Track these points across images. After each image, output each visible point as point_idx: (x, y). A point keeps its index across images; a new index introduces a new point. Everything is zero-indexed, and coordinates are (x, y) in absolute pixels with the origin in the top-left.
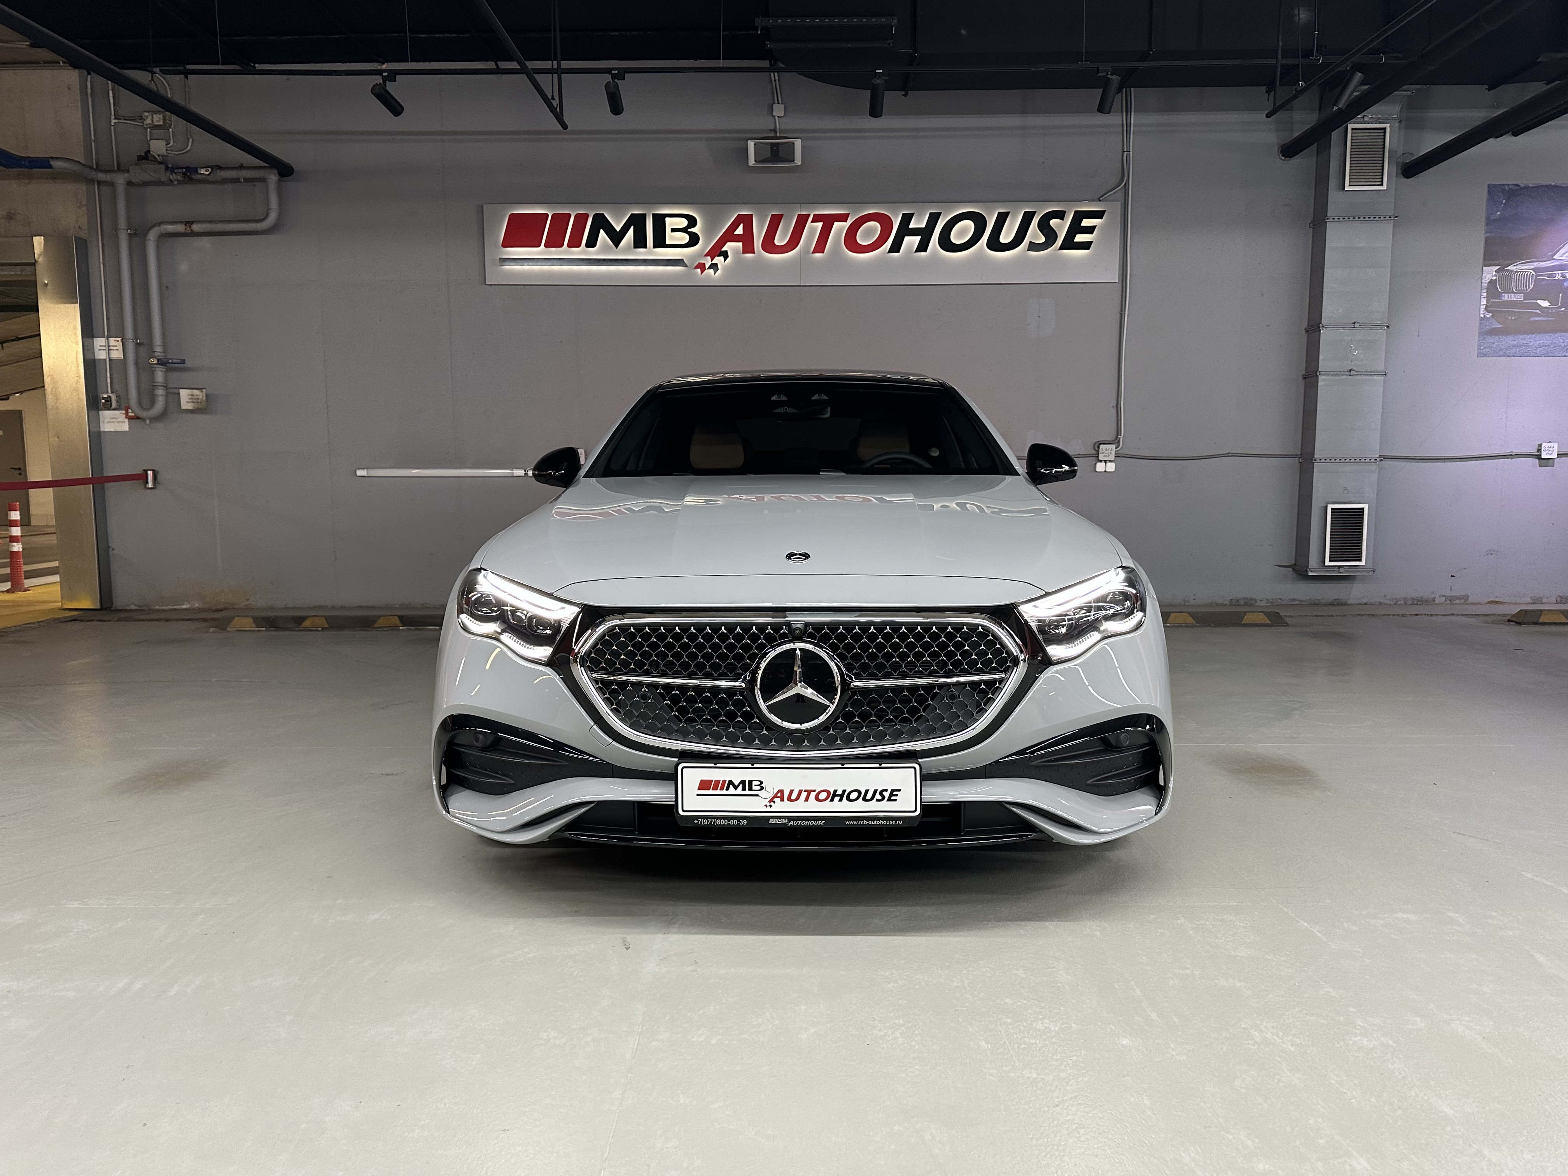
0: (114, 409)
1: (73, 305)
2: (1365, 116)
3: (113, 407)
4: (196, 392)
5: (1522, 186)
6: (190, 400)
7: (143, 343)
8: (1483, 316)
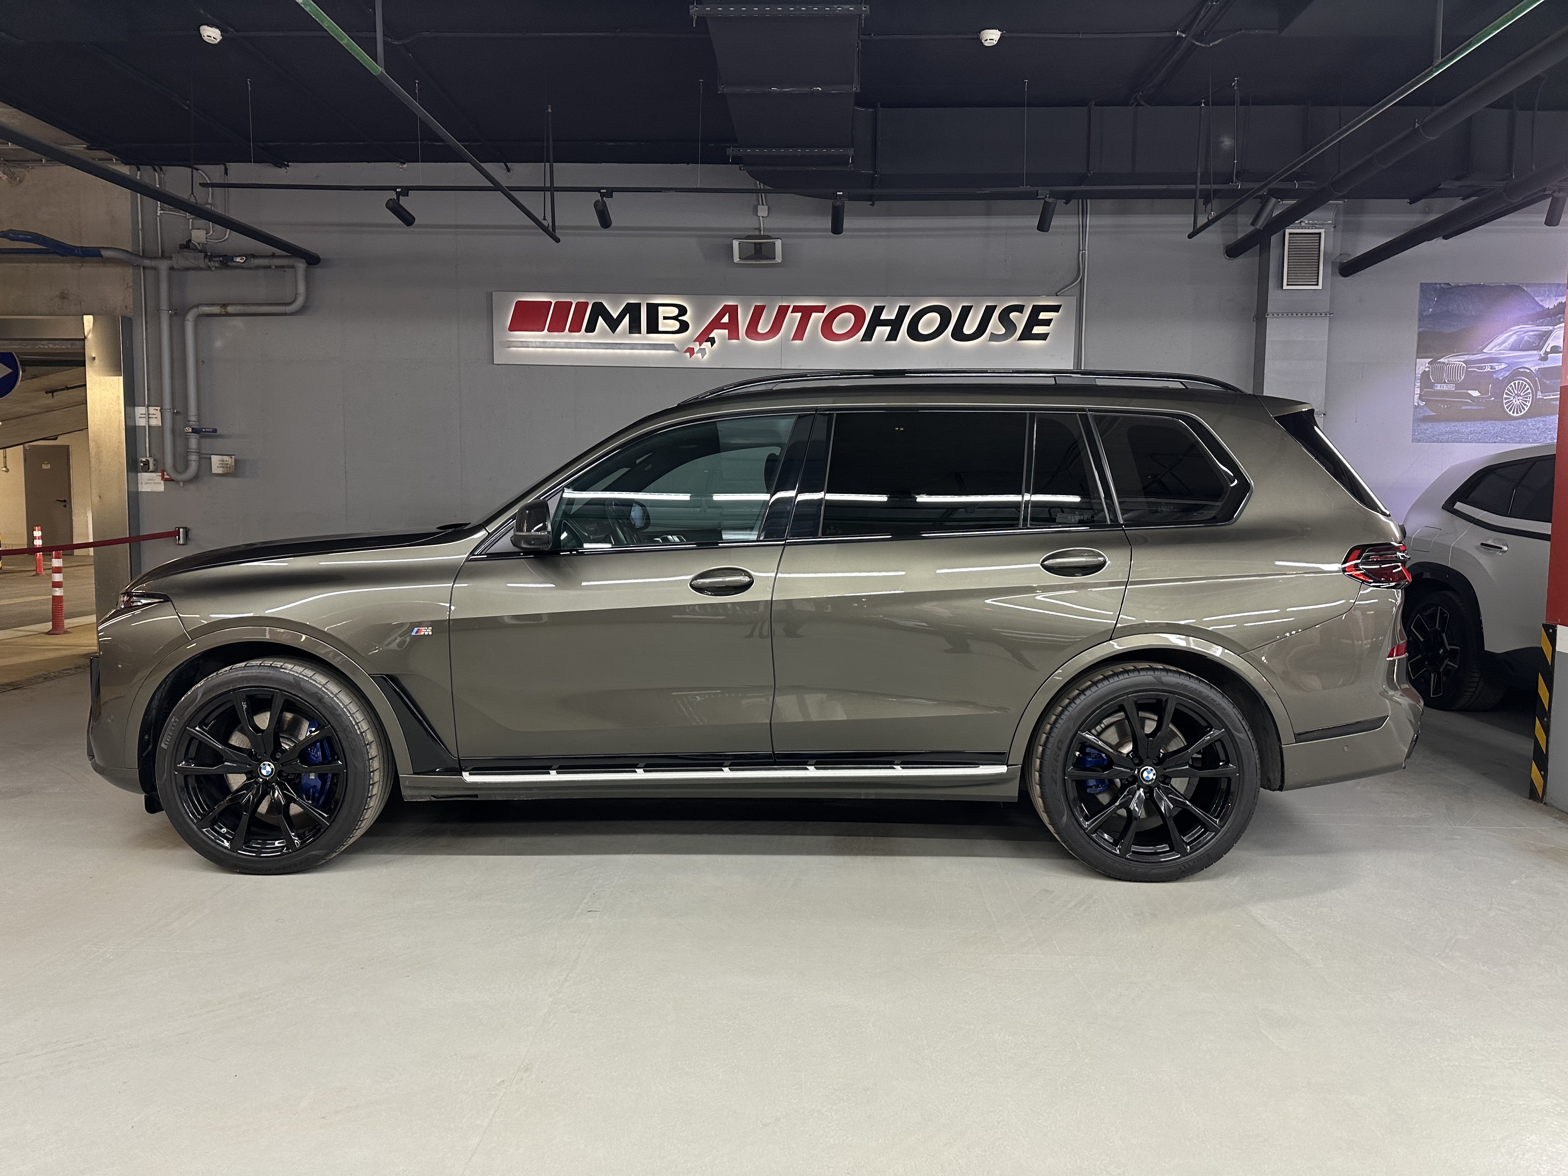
0: (151, 472)
1: (117, 377)
2: (1302, 221)
3: (150, 470)
4: (226, 458)
5: (1453, 285)
6: (221, 465)
7: (179, 412)
8: (1417, 405)
